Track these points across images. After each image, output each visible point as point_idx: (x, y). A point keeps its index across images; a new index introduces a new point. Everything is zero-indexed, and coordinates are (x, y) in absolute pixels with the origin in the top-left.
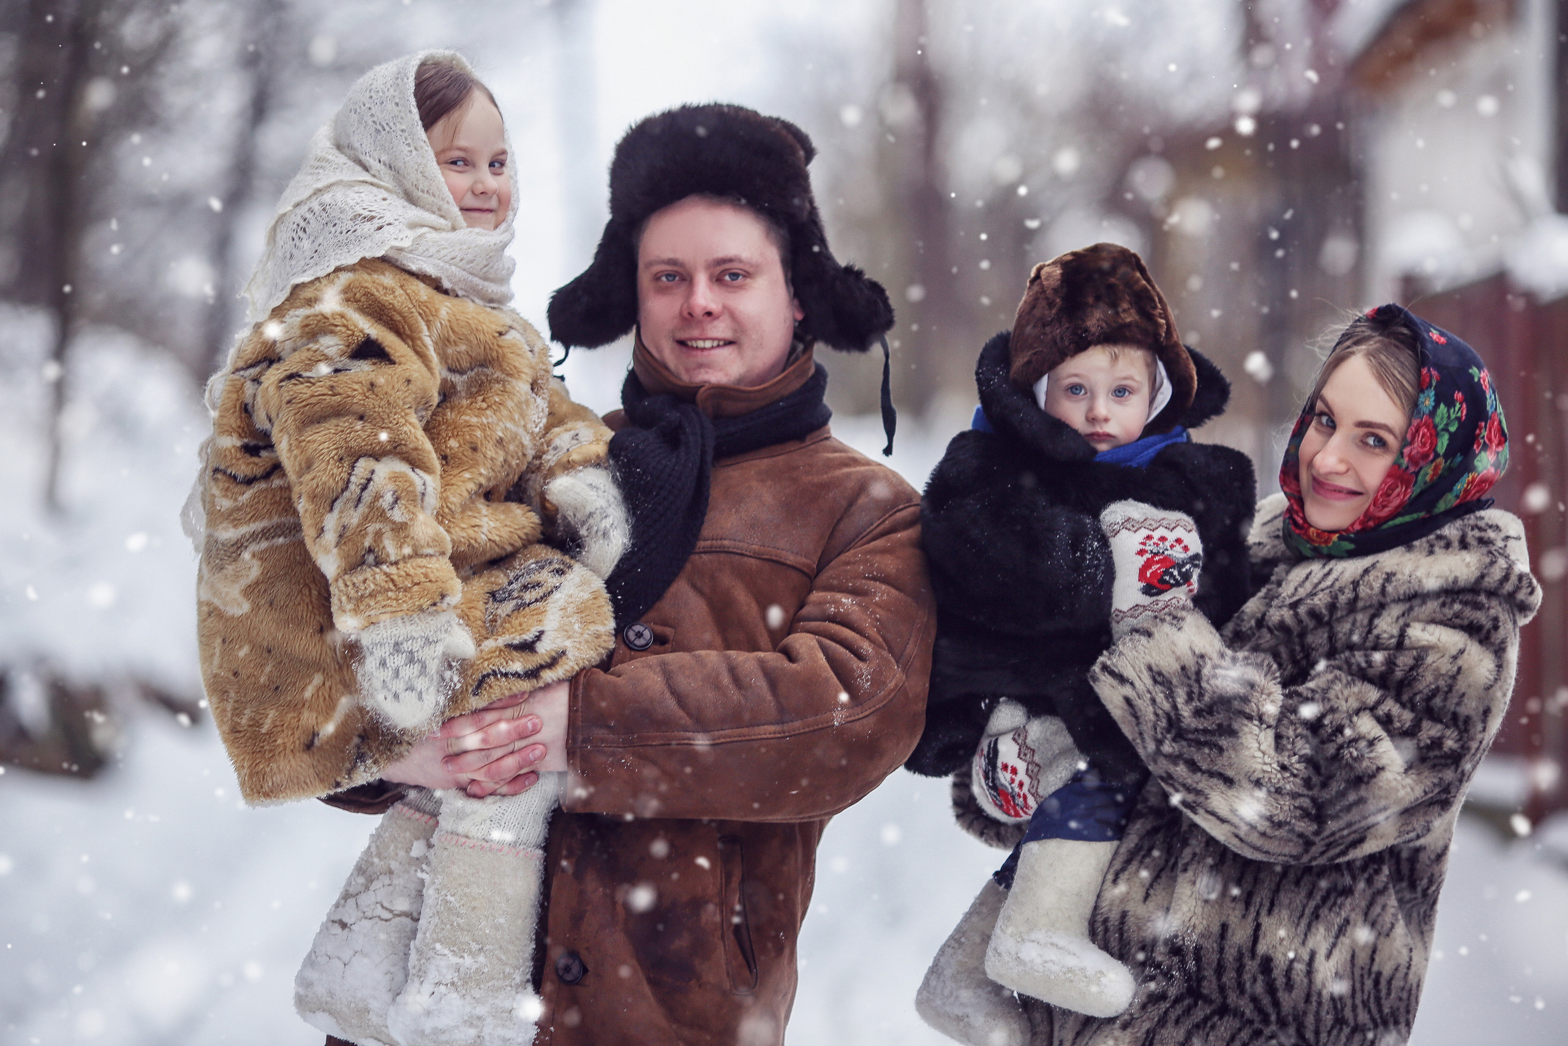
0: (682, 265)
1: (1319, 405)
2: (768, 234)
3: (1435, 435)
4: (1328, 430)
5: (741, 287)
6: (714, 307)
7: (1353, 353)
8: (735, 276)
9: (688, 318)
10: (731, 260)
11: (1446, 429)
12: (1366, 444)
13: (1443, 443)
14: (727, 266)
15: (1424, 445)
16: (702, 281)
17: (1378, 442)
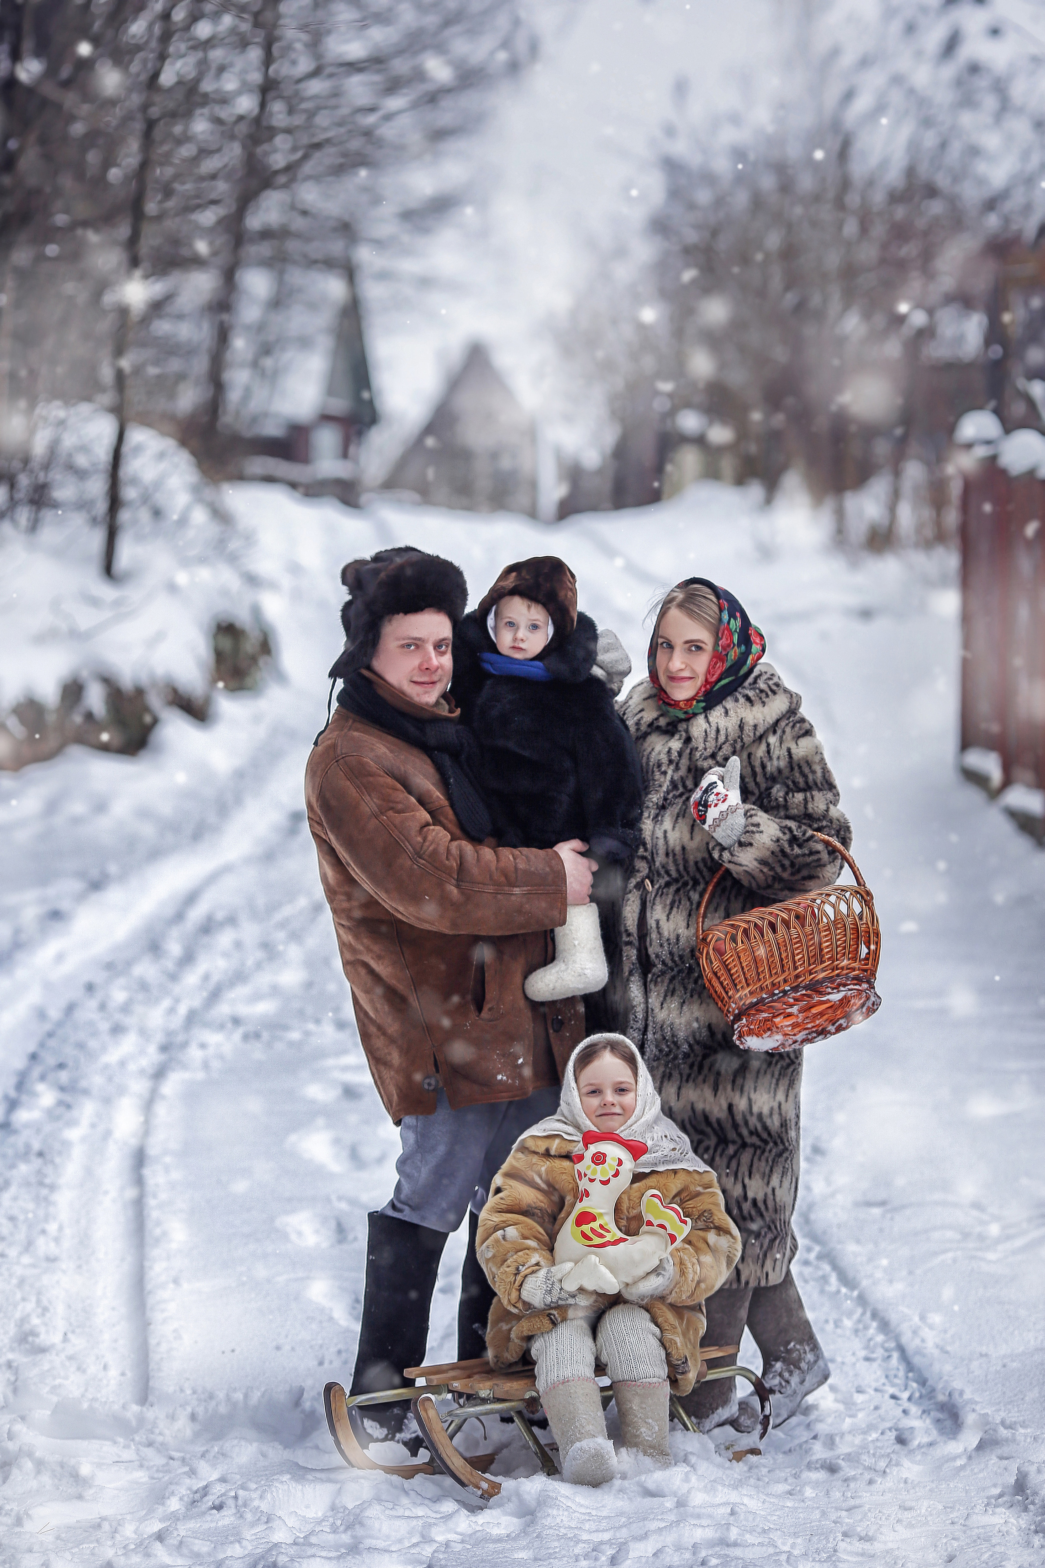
1: (660, 641)
3: (731, 635)
4: (670, 650)
7: (669, 608)
11: (736, 631)
12: (691, 651)
13: (736, 638)
15: (727, 639)
17: (699, 648)
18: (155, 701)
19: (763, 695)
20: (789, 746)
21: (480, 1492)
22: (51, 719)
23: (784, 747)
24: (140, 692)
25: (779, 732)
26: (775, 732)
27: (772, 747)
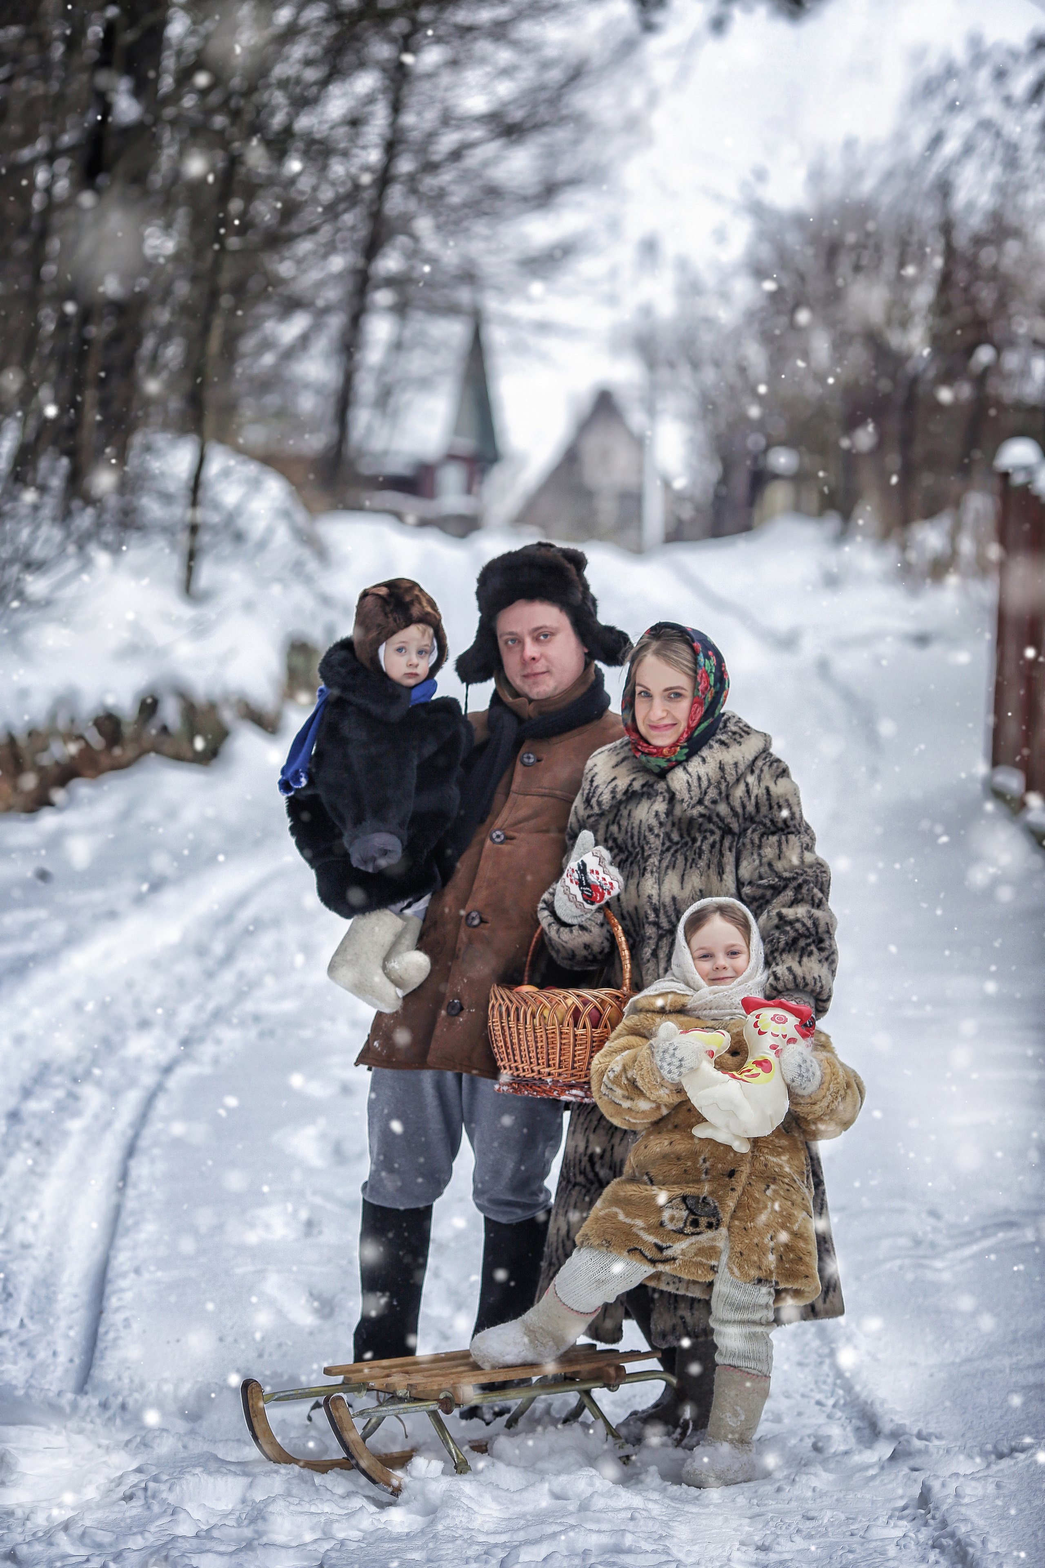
0: (516, 634)
2: (561, 610)
3: (708, 677)
4: (648, 698)
5: (549, 641)
6: (536, 655)
8: (546, 636)
9: (524, 663)
10: (541, 628)
11: (711, 672)
12: (671, 698)
13: (712, 679)
14: (540, 631)
16: (528, 641)
17: (678, 695)
18: (227, 715)
19: (737, 737)
20: (768, 784)
21: (390, 1490)
22: (128, 730)
23: (763, 785)
24: (213, 707)
25: (757, 772)
26: (752, 772)
27: (751, 786)
